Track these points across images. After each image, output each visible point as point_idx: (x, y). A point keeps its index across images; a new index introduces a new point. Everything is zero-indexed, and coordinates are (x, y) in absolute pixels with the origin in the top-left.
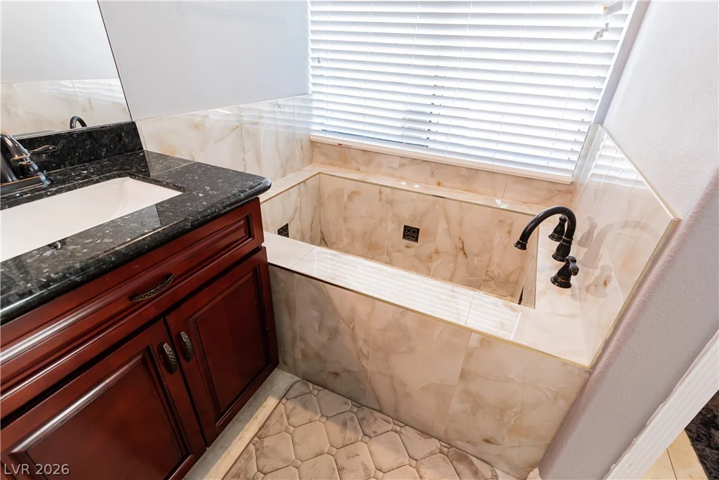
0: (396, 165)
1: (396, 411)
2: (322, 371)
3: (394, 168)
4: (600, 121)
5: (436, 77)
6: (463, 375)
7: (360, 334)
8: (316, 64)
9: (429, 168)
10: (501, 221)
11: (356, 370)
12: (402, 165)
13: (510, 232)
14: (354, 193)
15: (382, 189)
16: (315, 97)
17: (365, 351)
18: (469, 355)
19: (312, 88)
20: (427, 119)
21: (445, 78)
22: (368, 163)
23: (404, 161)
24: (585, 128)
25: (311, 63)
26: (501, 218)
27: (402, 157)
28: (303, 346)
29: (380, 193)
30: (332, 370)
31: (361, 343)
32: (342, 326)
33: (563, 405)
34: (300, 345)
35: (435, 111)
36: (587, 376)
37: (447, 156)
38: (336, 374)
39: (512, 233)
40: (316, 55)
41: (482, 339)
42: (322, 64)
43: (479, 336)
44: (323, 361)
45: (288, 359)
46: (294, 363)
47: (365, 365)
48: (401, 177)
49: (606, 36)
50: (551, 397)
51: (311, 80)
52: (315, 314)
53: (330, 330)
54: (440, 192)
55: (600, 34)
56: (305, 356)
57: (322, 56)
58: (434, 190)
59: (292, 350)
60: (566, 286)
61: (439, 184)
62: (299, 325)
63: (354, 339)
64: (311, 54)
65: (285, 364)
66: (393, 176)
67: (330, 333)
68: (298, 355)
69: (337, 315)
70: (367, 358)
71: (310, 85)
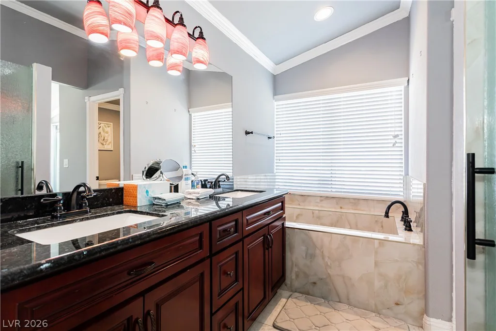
0: (319, 201)
1: (348, 299)
2: (306, 284)
3: (317, 203)
4: (407, 174)
5: (332, 166)
6: (376, 264)
7: (326, 254)
8: (278, 161)
9: (335, 200)
10: (376, 221)
11: (325, 277)
12: (321, 201)
13: (382, 226)
14: (299, 215)
15: (314, 211)
16: (277, 174)
17: (329, 264)
18: (376, 253)
19: (275, 171)
20: (330, 183)
21: (335, 166)
22: (304, 201)
23: (322, 198)
24: (402, 177)
25: (275, 161)
26: (376, 219)
27: (321, 197)
28: (296, 270)
29: (313, 213)
30: (312, 281)
31: (326, 259)
32: (318, 252)
33: (421, 268)
34: (295, 269)
35: (333, 179)
36: (424, 249)
37: (343, 194)
38: (315, 283)
39: (384, 226)
40: (278, 158)
41: (380, 243)
42: (281, 161)
43: (378, 241)
44: (306, 275)
45: (288, 281)
46: (291, 283)
47: (329, 272)
48: (322, 207)
49: (397, 145)
50: (415, 265)
51: (275, 168)
52: (304, 248)
53: (311, 256)
54: (343, 211)
55: (394, 144)
56: (297, 276)
57: (281, 158)
58: (339, 210)
59: (291, 274)
60: (410, 230)
61: (341, 208)
62: (296, 257)
63: (323, 259)
64: (275, 158)
65: (286, 285)
66: (317, 206)
67: (311, 258)
68: (294, 277)
69: (315, 246)
70: (330, 268)
71: (275, 170)
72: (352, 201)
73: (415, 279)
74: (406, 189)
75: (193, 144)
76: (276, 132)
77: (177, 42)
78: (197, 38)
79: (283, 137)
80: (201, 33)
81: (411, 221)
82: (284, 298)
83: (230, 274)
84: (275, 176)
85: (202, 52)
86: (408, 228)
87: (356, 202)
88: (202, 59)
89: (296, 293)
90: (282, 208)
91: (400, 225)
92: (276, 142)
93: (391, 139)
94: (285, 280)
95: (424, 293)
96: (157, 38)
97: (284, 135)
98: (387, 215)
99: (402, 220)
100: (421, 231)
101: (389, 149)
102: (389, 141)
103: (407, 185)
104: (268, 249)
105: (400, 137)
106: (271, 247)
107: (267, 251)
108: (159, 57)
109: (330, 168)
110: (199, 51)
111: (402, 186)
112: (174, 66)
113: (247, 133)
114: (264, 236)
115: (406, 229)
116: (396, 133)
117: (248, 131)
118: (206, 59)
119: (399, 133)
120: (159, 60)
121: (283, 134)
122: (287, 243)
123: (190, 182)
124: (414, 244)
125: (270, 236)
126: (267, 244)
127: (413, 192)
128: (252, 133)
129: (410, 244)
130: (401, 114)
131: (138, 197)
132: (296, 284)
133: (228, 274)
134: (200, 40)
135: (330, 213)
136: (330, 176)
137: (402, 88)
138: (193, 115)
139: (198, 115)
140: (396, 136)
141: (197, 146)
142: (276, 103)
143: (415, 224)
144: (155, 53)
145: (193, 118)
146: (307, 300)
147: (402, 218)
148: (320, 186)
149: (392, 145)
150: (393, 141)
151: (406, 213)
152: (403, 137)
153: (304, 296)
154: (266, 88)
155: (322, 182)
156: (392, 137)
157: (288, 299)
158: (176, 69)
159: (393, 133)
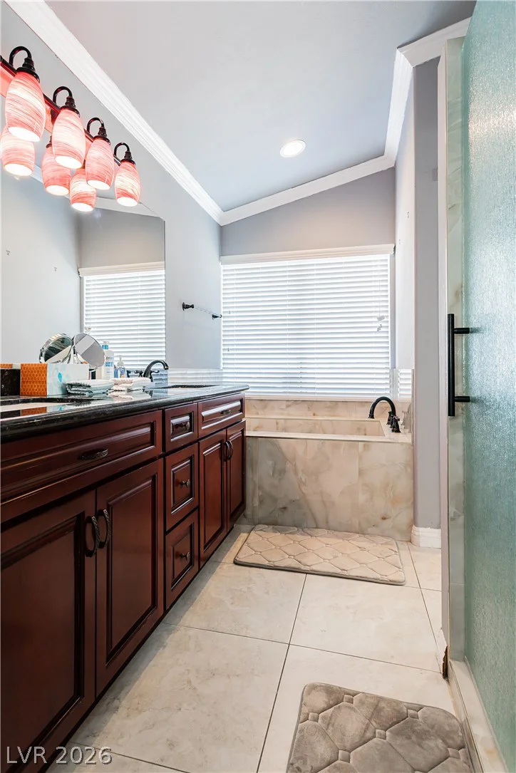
0: (284, 407)
1: (327, 524)
2: (274, 510)
3: (282, 409)
4: (394, 367)
5: (301, 358)
6: (361, 473)
7: (300, 467)
8: (227, 352)
9: (306, 405)
10: (359, 428)
11: (298, 498)
12: (288, 406)
13: (365, 434)
14: (258, 426)
15: (278, 421)
16: (224, 371)
17: (303, 479)
18: (360, 458)
19: (222, 366)
20: (299, 381)
21: (306, 358)
22: (265, 407)
23: (289, 403)
25: (222, 352)
26: (358, 425)
27: (288, 401)
28: (260, 494)
29: (277, 424)
30: (281, 506)
31: (300, 474)
32: (288, 465)
33: (410, 470)
34: (259, 493)
37: (316, 395)
38: (285, 508)
39: (367, 433)
40: (226, 347)
41: (364, 445)
42: (230, 352)
43: (363, 443)
44: (275, 500)
45: (248, 512)
46: (253, 512)
47: (304, 491)
48: (288, 415)
49: (382, 329)
50: (403, 467)
51: (222, 361)
52: (270, 463)
53: (280, 472)
54: (316, 418)
55: (379, 329)
56: (261, 502)
57: (230, 347)
58: (312, 418)
59: (253, 500)
60: (398, 431)
61: (314, 415)
62: (260, 476)
63: (296, 473)
64: (222, 347)
65: (245, 516)
66: (282, 414)
67: (280, 474)
68: (256, 504)
69: (285, 459)
70: (305, 484)
71: (222, 364)
72: (328, 404)
73: (403, 485)
74: (393, 386)
75: (85, 325)
76: (222, 310)
77: (98, 163)
78: (123, 161)
79: (233, 317)
80: (128, 153)
81: (399, 420)
82: (244, 532)
83: (186, 484)
84: (222, 373)
85: (131, 181)
86: (396, 429)
87: (334, 405)
88: (131, 192)
89: (260, 525)
90: (241, 409)
91: (387, 429)
92: (222, 324)
93: (375, 322)
94: (244, 509)
95: (412, 501)
96: (74, 154)
97: (235, 314)
98: (372, 416)
99: (388, 424)
100: (410, 432)
101: (374, 335)
102: (374, 325)
103: (394, 381)
104: (226, 461)
105: (385, 320)
106: (230, 459)
107: (225, 463)
108: (65, 181)
109: (299, 366)
110: (125, 179)
111: (388, 382)
112: (83, 197)
113: (185, 307)
114: (221, 442)
115: (393, 431)
116: (381, 315)
117: (186, 304)
118: (136, 193)
119: (385, 314)
120: (64, 185)
121: (233, 312)
122: (248, 458)
123: (112, 369)
124: (402, 444)
125: (229, 443)
126: (224, 454)
127: (401, 389)
128: (192, 306)
129: (398, 443)
130: (387, 296)
131: (48, 382)
132: (260, 513)
133: (182, 484)
134: (127, 164)
135: (300, 422)
136: (299, 371)
137: (388, 257)
138: (85, 278)
139: (95, 280)
140: (381, 318)
141: (92, 329)
142: (222, 267)
143: (403, 426)
144: (58, 174)
145: (85, 283)
146: (275, 531)
147: (389, 420)
148: (286, 386)
149: (376, 330)
150: (378, 325)
151: (393, 412)
152: (389, 320)
153: (271, 527)
154: (209, 244)
155: (288, 381)
156: (376, 320)
157: (249, 533)
158: (86, 203)
159: (377, 314)
